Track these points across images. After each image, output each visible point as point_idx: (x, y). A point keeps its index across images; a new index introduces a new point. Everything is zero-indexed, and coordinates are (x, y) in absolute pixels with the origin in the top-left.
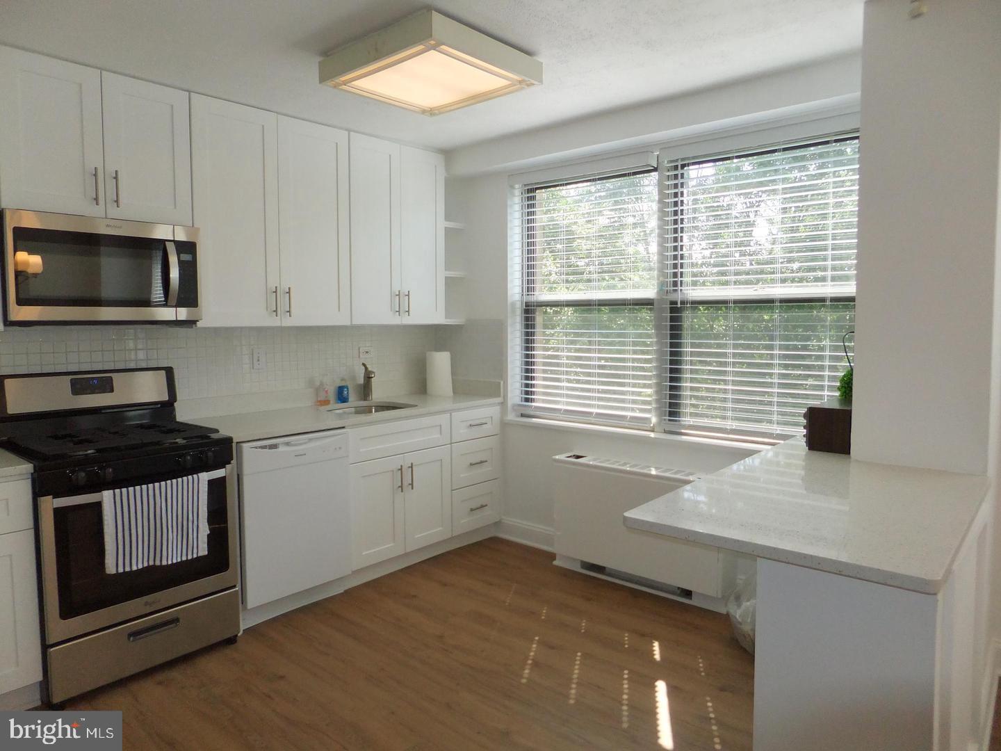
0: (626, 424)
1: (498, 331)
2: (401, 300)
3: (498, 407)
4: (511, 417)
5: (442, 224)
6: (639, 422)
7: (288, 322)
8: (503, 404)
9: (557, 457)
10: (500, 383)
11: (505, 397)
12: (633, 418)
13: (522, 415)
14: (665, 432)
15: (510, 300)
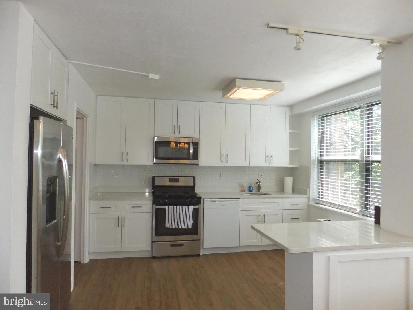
0: (347, 210)
1: (307, 170)
2: (269, 158)
3: (306, 199)
4: (312, 203)
5: (288, 131)
6: (352, 210)
7: (227, 165)
8: (309, 198)
9: (318, 219)
10: (307, 190)
11: (309, 196)
12: (350, 208)
13: (317, 203)
14: (363, 215)
15: (312, 159)
